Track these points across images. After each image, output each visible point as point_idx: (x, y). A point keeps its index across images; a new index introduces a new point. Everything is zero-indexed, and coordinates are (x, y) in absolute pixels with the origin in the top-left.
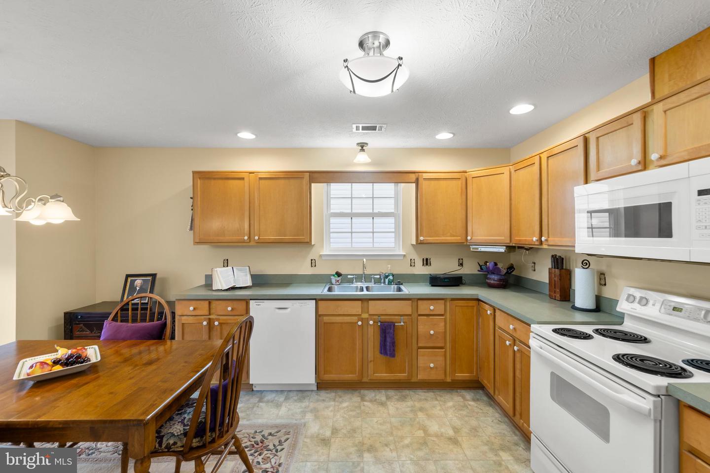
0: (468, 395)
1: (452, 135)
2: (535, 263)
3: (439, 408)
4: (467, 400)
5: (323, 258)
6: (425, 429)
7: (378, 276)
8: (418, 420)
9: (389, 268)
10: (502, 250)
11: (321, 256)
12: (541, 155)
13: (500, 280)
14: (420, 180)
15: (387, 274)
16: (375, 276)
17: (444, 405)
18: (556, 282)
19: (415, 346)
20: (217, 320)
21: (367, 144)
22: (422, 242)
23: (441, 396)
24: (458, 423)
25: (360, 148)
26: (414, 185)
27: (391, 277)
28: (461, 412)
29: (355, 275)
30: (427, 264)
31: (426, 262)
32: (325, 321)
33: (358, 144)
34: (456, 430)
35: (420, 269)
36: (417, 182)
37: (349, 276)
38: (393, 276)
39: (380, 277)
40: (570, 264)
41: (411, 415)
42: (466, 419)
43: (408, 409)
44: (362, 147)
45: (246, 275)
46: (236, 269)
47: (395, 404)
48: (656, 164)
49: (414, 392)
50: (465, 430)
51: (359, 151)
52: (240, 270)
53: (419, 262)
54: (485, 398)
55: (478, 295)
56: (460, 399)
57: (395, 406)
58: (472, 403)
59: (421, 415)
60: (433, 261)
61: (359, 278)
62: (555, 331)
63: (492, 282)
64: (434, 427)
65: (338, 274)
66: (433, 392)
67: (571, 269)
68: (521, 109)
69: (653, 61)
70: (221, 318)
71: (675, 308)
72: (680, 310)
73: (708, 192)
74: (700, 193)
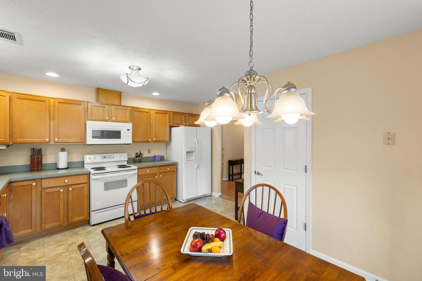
10: (4, 147)
55: (10, 179)
71: (104, 157)
72: (106, 157)
73: (129, 130)
74: (128, 130)
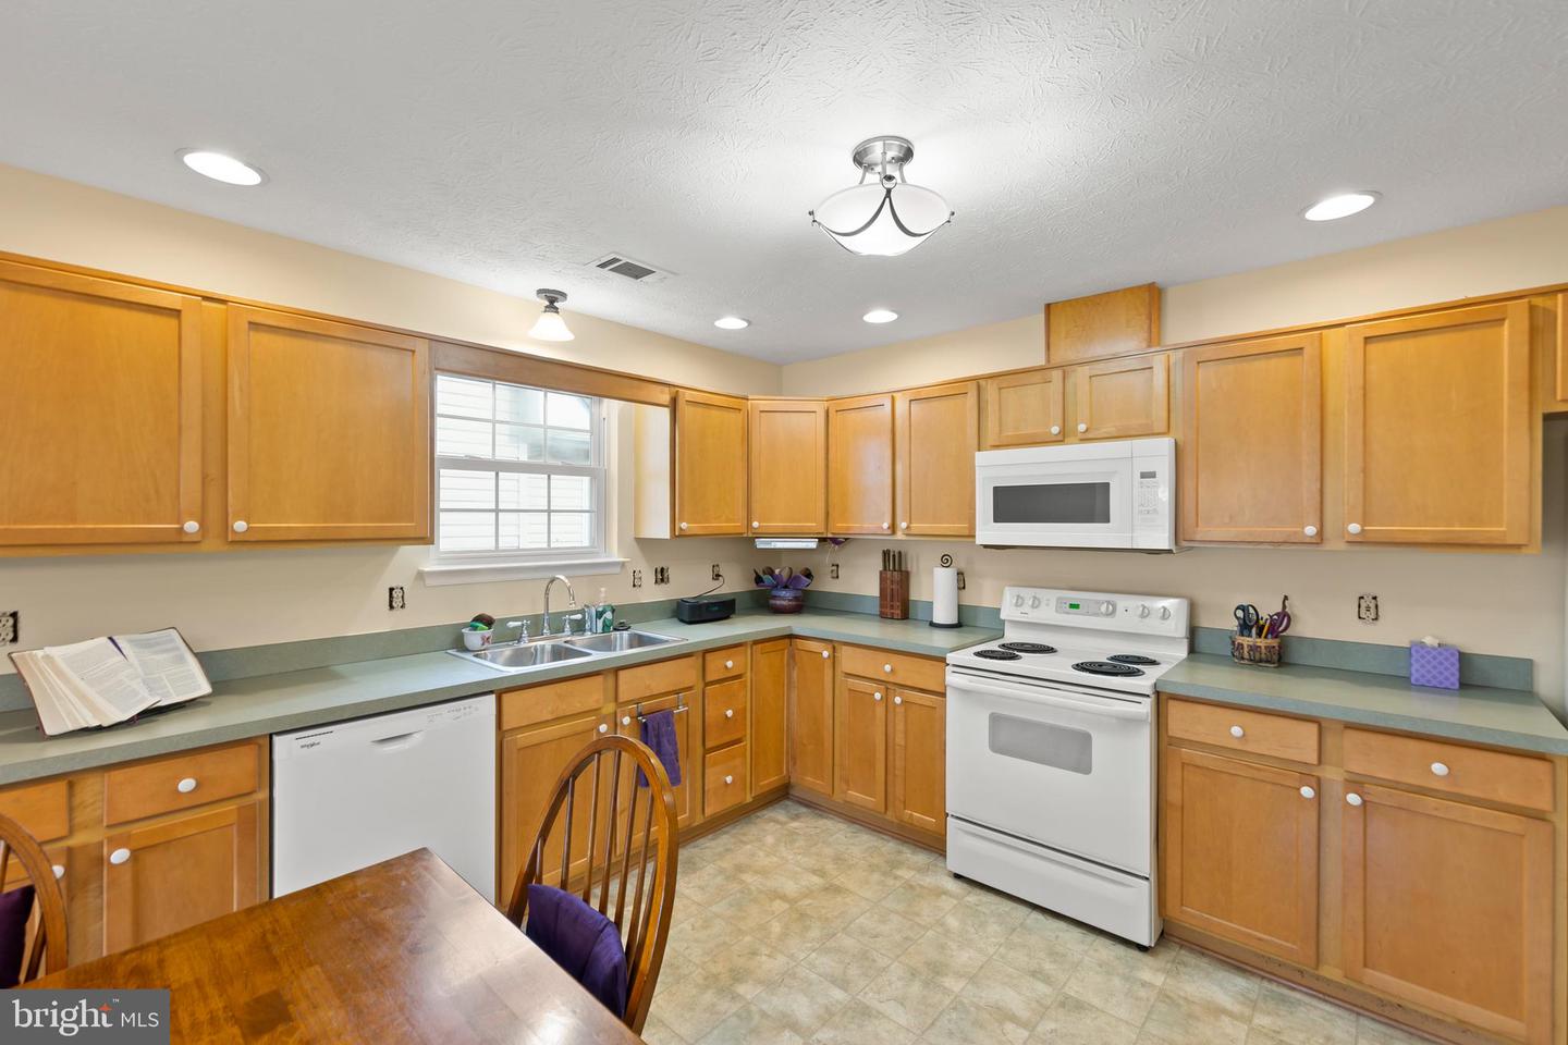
0: (778, 814)
1: (745, 324)
2: (838, 566)
3: (761, 854)
4: (786, 823)
5: (429, 582)
6: (777, 895)
7: (579, 616)
8: (753, 888)
9: (603, 595)
10: (813, 544)
11: (421, 575)
12: (894, 394)
13: (796, 598)
14: (681, 404)
15: (600, 609)
16: (573, 617)
17: (764, 845)
18: (895, 593)
19: (700, 751)
20: (116, 843)
21: (564, 295)
22: (683, 533)
23: (744, 834)
24: (810, 862)
25: (548, 303)
26: (666, 413)
27: (609, 615)
28: (797, 845)
29: (526, 618)
30: (662, 580)
31: (662, 576)
32: (521, 744)
33: (540, 292)
34: (821, 873)
35: (652, 593)
36: (673, 405)
37: (512, 624)
38: (613, 611)
39: (584, 617)
40: (906, 564)
41: (735, 887)
42: (814, 850)
43: (719, 880)
44: (552, 301)
45: (181, 659)
46: (130, 641)
47: (689, 883)
48: (1080, 436)
49: (694, 847)
50: (830, 867)
51: (543, 309)
52: (147, 645)
53: (648, 577)
54: (803, 810)
55: (789, 627)
56: (771, 827)
57: (691, 885)
58: (795, 824)
59: (748, 878)
60: (671, 573)
61: (536, 625)
62: (979, 654)
63: (785, 603)
64: (790, 888)
65: (488, 621)
66: (725, 833)
67: (909, 569)
68: (880, 316)
69: (1048, 306)
70: (136, 829)
71: (1072, 606)
72: (1077, 606)
73: (1152, 475)
74: (1144, 475)
